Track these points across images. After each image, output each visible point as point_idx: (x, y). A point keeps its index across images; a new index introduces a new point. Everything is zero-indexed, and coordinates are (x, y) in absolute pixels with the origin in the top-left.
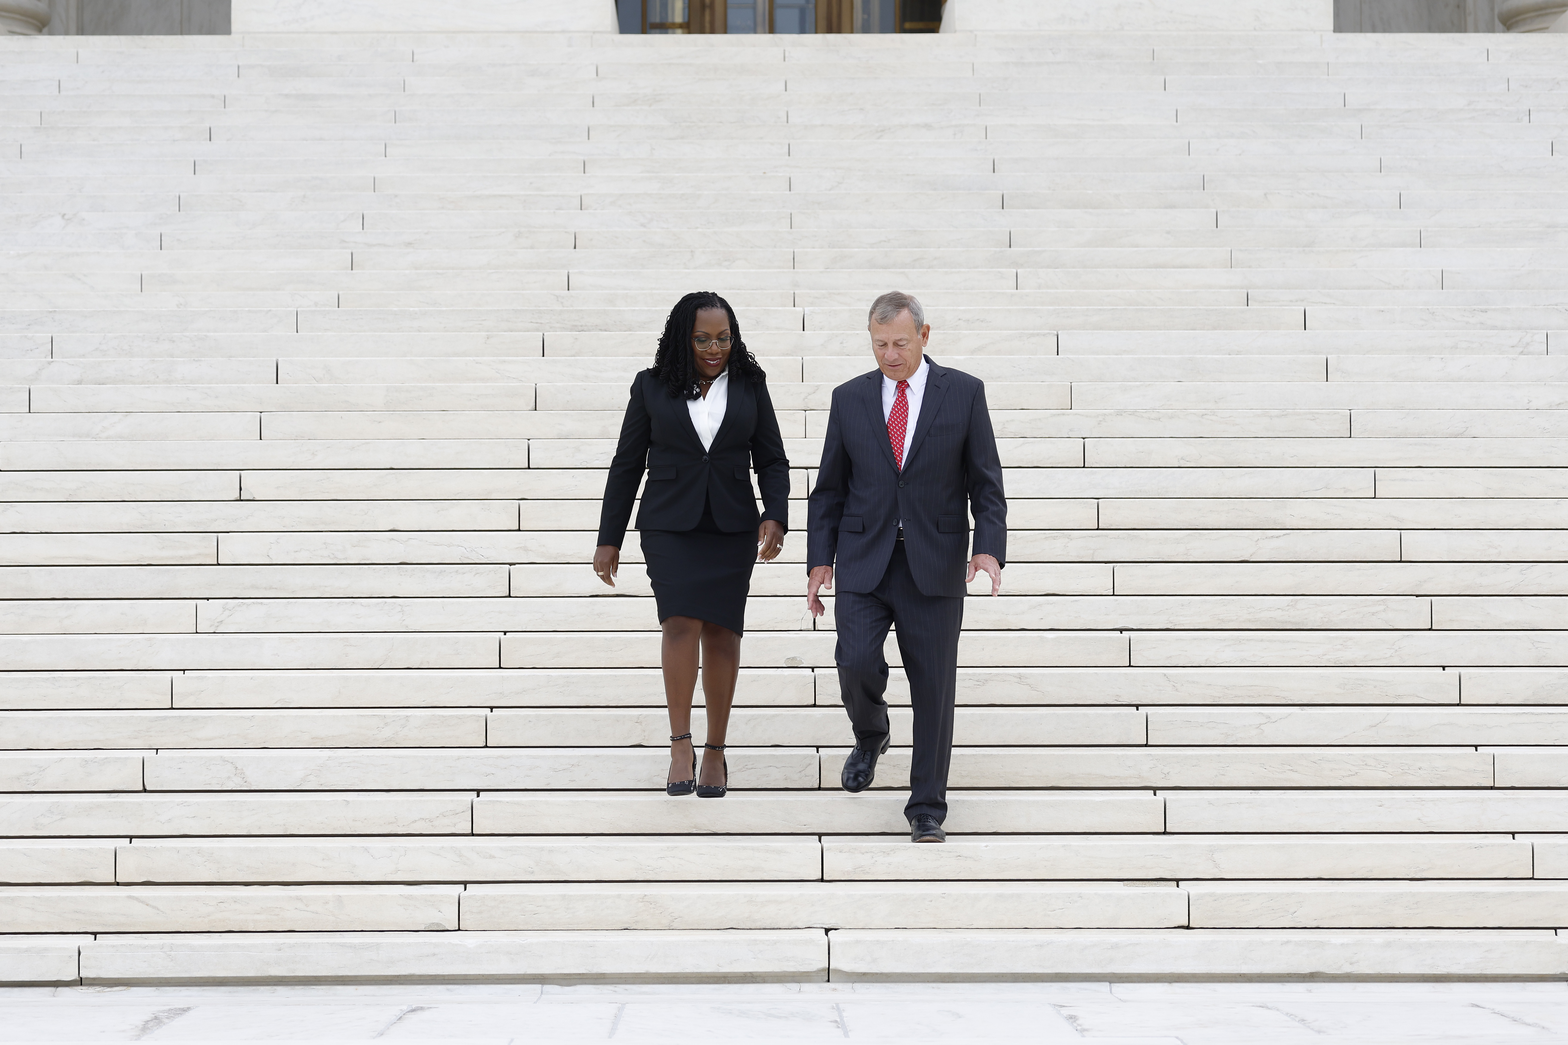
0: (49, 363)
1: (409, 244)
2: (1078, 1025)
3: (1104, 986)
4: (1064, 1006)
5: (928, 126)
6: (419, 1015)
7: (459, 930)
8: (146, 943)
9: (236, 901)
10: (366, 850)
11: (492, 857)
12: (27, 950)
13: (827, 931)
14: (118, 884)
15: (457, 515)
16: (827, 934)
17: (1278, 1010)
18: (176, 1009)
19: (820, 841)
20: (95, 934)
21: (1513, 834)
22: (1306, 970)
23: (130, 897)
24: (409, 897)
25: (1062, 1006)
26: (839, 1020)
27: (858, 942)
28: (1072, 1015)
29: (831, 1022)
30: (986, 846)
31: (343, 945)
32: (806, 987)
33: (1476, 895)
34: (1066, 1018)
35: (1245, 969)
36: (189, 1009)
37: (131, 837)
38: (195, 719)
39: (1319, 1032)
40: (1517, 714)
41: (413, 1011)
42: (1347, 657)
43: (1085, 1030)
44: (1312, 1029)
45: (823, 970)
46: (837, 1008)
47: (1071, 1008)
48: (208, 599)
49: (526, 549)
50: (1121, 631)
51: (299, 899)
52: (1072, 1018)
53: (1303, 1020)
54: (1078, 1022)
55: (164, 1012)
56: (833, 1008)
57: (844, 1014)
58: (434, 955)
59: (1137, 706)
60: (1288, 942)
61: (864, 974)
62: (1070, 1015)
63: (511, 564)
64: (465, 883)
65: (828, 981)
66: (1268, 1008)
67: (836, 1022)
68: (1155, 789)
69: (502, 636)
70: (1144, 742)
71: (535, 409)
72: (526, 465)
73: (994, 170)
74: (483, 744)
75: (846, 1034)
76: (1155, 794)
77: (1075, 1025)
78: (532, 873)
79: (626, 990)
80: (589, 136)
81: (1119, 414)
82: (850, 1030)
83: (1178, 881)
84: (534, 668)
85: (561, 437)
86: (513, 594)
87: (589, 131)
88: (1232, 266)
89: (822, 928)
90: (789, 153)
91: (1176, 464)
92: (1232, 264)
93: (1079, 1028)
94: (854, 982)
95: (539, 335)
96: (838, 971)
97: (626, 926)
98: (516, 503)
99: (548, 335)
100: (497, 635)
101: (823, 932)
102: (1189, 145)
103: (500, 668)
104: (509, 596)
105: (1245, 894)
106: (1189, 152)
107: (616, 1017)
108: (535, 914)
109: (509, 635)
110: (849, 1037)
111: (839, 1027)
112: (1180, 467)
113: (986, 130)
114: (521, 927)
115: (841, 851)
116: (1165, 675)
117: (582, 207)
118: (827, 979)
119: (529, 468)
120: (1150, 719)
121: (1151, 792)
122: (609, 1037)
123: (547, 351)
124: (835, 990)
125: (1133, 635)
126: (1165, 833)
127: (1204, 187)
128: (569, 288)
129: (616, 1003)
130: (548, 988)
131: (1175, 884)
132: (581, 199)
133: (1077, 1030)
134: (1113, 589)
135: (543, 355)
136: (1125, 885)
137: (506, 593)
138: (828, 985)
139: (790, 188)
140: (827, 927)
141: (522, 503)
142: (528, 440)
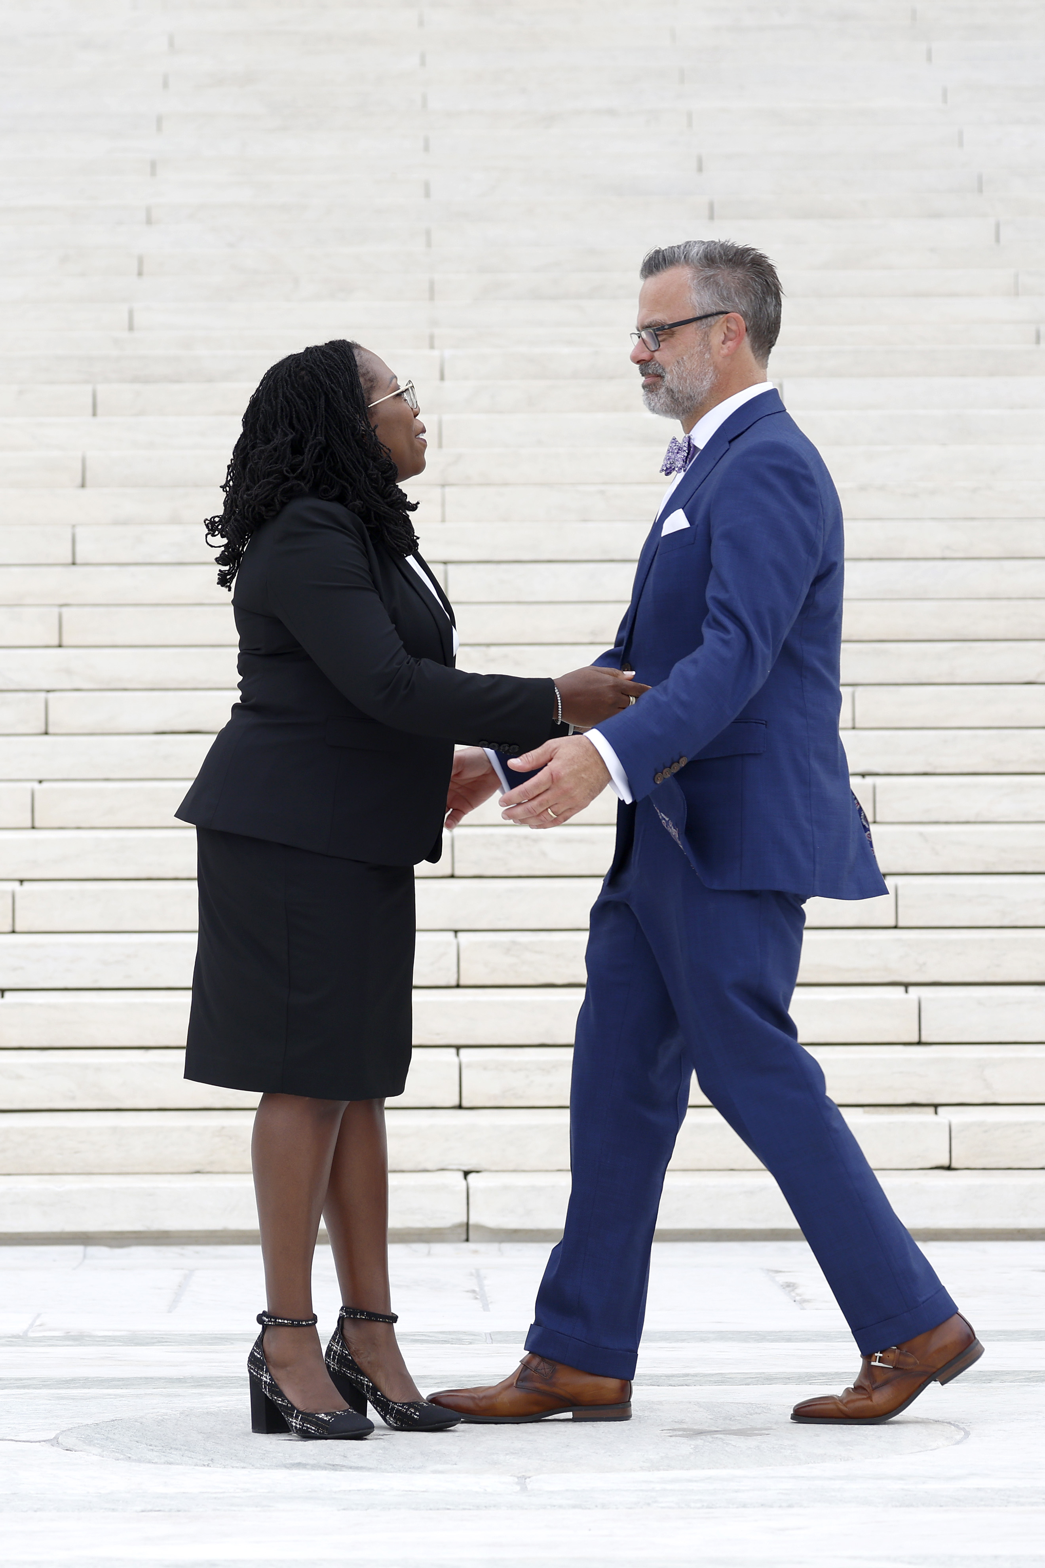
2: (798, 1295)
4: (780, 1272)
5: (611, 112)
11: (19, 1077)
13: (466, 1174)
16: (465, 1178)
19: (458, 1054)
25: (777, 1272)
26: (477, 1289)
27: (506, 1188)
28: (791, 1283)
29: (468, 1291)
32: (438, 1248)
34: (782, 1286)
35: (1025, 1223)
43: (805, 1301)
45: (459, 1226)
46: (478, 1275)
47: (789, 1274)
49: (69, 671)
50: (863, 776)
52: (790, 1286)
54: (798, 1291)
56: (471, 1274)
57: (485, 1281)
61: (516, 1231)
62: (787, 1283)
63: (48, 691)
65: (467, 1240)
67: (474, 1291)
68: (906, 985)
69: (36, 785)
70: (893, 923)
71: (83, 485)
72: (70, 560)
73: (700, 169)
74: (10, 929)
75: (486, 1307)
76: (906, 991)
77: (793, 1294)
78: (73, 1098)
79: (197, 1252)
80: (159, 128)
81: (863, 488)
82: (491, 1302)
83: (936, 1106)
84: (78, 828)
85: (116, 523)
86: (51, 730)
87: (159, 120)
88: (1017, 294)
89: (459, 1170)
90: (426, 148)
91: (939, 555)
92: (1016, 291)
93: (798, 1298)
94: (501, 1241)
95: (89, 388)
96: (480, 1228)
97: (197, 1168)
98: (56, 610)
99: (101, 388)
100: (29, 785)
101: (461, 1175)
102: (961, 134)
103: (33, 828)
104: (46, 733)
105: (1026, 1124)
106: (961, 144)
107: (180, 1286)
108: (76, 1153)
109: (45, 785)
110: (489, 1311)
111: (476, 1298)
112: (944, 559)
113: (690, 115)
114: (58, 1170)
115: (485, 1069)
116: (921, 834)
117: (149, 221)
118: (464, 1237)
119: (74, 564)
120: (900, 892)
121: (902, 989)
122: (170, 1312)
123: (99, 410)
124: (476, 1252)
125: (878, 780)
126: (919, 1043)
127: (980, 190)
128: (131, 328)
129: (182, 1269)
130: (93, 1250)
131: (932, 1109)
132: (148, 210)
133: (795, 1301)
134: (854, 719)
135: (94, 414)
136: (865, 1112)
137: (43, 730)
138: (466, 1245)
139: (427, 194)
140: (466, 1168)
141: (65, 610)
142: (74, 526)
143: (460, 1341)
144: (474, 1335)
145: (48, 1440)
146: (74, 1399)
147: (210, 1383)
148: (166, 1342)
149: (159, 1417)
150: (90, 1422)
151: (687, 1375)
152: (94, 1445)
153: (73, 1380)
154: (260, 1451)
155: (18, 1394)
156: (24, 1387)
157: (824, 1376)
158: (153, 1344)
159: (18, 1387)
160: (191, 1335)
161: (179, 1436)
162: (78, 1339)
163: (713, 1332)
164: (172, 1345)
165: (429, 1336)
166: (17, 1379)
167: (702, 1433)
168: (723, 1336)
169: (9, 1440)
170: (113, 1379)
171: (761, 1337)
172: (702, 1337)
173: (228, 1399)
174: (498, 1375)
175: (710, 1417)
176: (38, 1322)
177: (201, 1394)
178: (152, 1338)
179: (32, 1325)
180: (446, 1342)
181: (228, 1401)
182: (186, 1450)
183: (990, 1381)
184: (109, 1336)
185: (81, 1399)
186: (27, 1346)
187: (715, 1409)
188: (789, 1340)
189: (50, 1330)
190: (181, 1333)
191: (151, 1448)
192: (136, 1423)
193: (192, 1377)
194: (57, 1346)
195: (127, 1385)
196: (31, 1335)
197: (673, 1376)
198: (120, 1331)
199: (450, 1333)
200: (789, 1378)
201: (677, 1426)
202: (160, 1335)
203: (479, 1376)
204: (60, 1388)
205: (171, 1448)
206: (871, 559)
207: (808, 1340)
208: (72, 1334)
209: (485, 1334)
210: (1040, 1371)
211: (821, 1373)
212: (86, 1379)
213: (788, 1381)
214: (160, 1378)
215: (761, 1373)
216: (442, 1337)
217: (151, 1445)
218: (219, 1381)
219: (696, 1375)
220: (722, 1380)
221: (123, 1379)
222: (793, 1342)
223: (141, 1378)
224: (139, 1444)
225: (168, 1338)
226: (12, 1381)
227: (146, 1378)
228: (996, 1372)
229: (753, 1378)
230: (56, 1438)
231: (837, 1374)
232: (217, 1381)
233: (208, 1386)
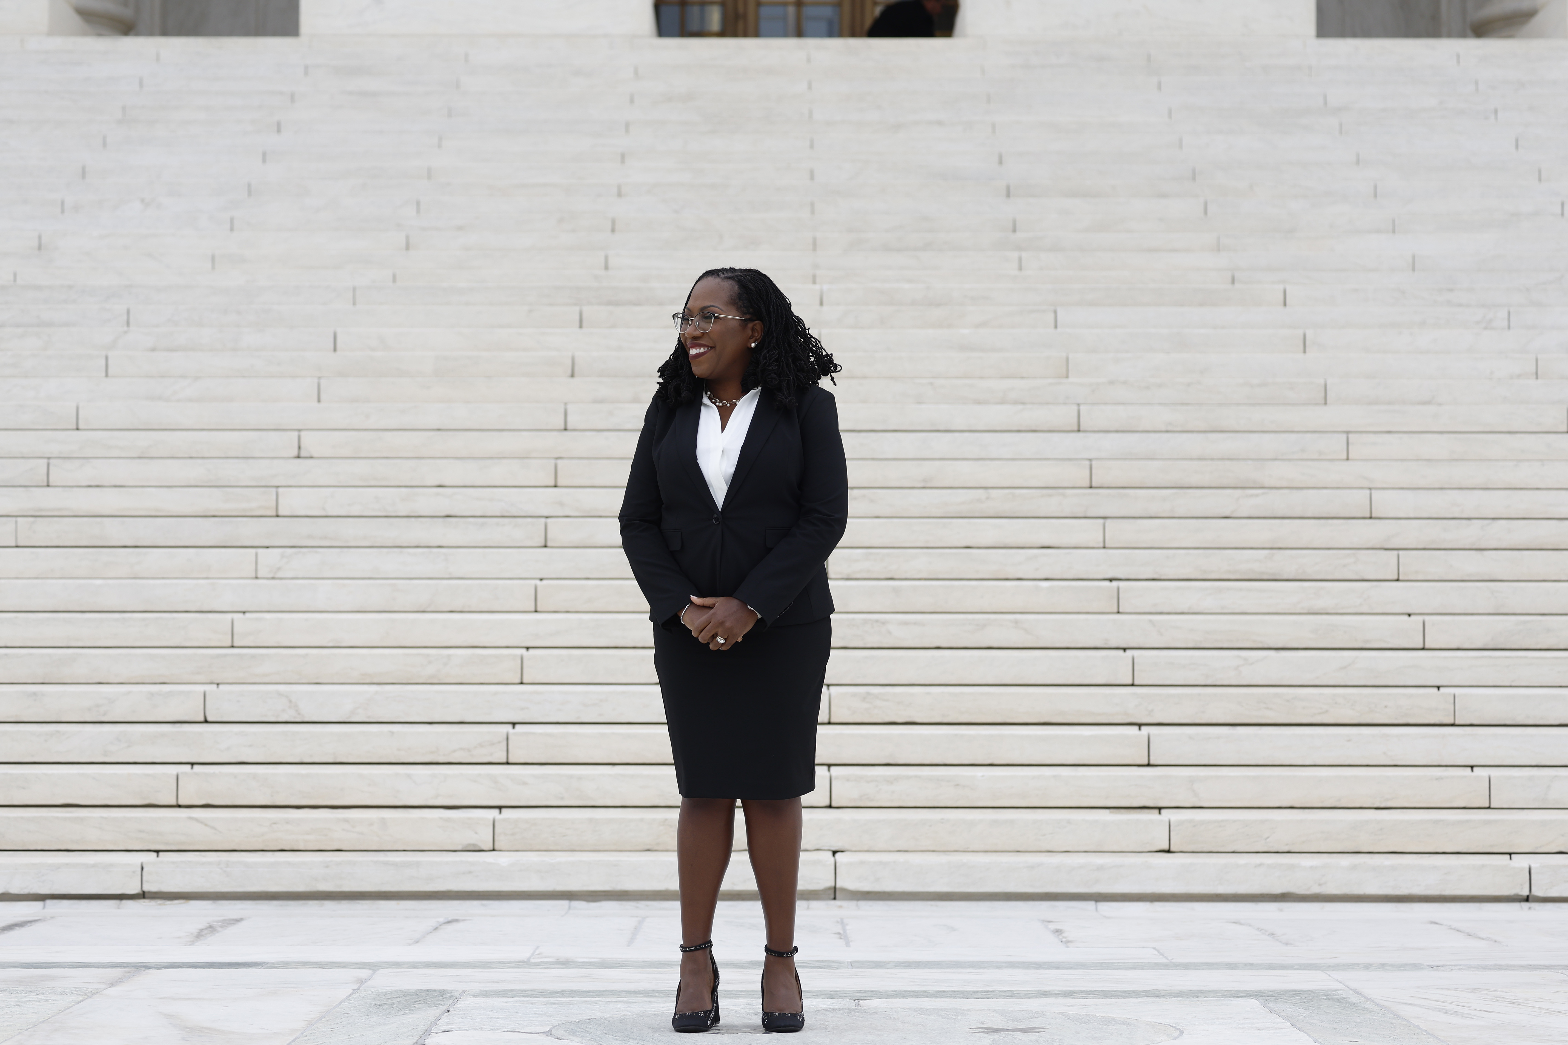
0: (126, 332)
1: (460, 228)
2: (1064, 937)
3: (1090, 905)
4: (1053, 922)
5: (940, 123)
6: (455, 926)
7: (494, 850)
8: (204, 860)
9: (287, 822)
10: (409, 776)
11: (525, 783)
12: (94, 866)
13: (834, 853)
14: (179, 806)
15: (498, 472)
16: (834, 856)
17: (1250, 926)
18: (230, 920)
19: (829, 770)
20: (157, 852)
21: (1472, 767)
22: (1278, 890)
23: (191, 818)
24: (448, 820)
25: (1050, 922)
26: (842, 932)
27: (862, 863)
28: (1059, 930)
29: (835, 933)
30: (983, 776)
31: (386, 863)
32: (814, 904)
33: (1436, 822)
34: (1053, 931)
35: (1221, 889)
36: (241, 920)
37: (192, 764)
38: (253, 657)
39: (1287, 944)
40: (1476, 658)
41: (449, 922)
42: (1320, 604)
43: (1069, 942)
44: (1281, 942)
45: (829, 889)
46: (842, 922)
47: (1059, 923)
48: (267, 547)
49: (561, 504)
50: (1111, 580)
51: (346, 820)
52: (1058, 932)
53: (1273, 934)
54: (1064, 935)
55: (218, 921)
56: (838, 922)
57: (848, 927)
58: (470, 872)
59: (1125, 649)
60: (1261, 865)
61: (868, 893)
62: (1056, 929)
63: (547, 517)
64: (500, 808)
65: (835, 899)
66: (1241, 924)
67: (839, 934)
68: (1140, 725)
69: (538, 582)
70: (1130, 682)
71: (572, 376)
72: (562, 427)
73: (1001, 162)
74: (519, 681)
75: (848, 944)
76: (1140, 729)
77: (1061, 937)
78: (562, 798)
79: (647, 906)
80: (627, 130)
81: (1111, 383)
82: (851, 941)
83: (1160, 809)
84: (567, 612)
85: (596, 401)
86: (549, 544)
87: (627, 126)
88: (1219, 250)
89: (829, 850)
90: (812, 146)
91: (1164, 428)
92: (1218, 248)
93: (1064, 940)
94: (858, 900)
95: (577, 309)
96: (844, 890)
97: (648, 847)
98: (553, 461)
99: (586, 309)
100: (533, 582)
101: (831, 854)
102: (1181, 141)
103: (536, 611)
104: (545, 546)
105: (1222, 821)
106: (1181, 146)
107: (635, 928)
108: (564, 836)
109: (544, 582)
110: (850, 947)
111: (841, 938)
112: (1167, 431)
113: (994, 126)
114: (551, 848)
115: (848, 780)
116: (1150, 621)
117: (620, 195)
118: (833, 896)
119: (566, 429)
120: (1136, 661)
121: (1136, 728)
122: (628, 946)
123: (584, 324)
124: (840, 907)
125: (1122, 584)
126: (1149, 765)
127: (1194, 179)
128: (606, 268)
129: (637, 917)
130: (576, 904)
131: (1157, 811)
132: (619, 187)
133: (1062, 942)
134: (1104, 542)
135: (581, 326)
136: (1110, 812)
137: (543, 544)
138: (833, 902)
139: (812, 177)
140: (834, 849)
141: (559, 462)
142: (566, 404)
143: (830, 967)
144: (840, 963)
145: (544, 1032)
146: (562, 1004)
147: (656, 994)
148: (626, 966)
149: (622, 1017)
150: (573, 1020)
151: (987, 991)
152: (576, 1036)
153: (562, 991)
154: (691, 1041)
155: (524, 1001)
156: (528, 996)
157: (1082, 993)
158: (617, 967)
159: (524, 996)
160: (643, 962)
161: (635, 1030)
162: (565, 963)
163: (1006, 962)
164: (630, 968)
165: (808, 964)
166: (523, 991)
167: (998, 1031)
168: (1012, 965)
169: (517, 1032)
170: (589, 991)
171: (1039, 966)
172: (998, 965)
173: (669, 1005)
174: (856, 991)
175: (1003, 1020)
176: (537, 953)
177: (650, 1002)
178: (616, 963)
179: (533, 954)
180: (820, 967)
181: (669, 1006)
182: (640, 1039)
183: (1197, 997)
184: (586, 962)
185: (567, 1004)
186: (529, 968)
187: (1007, 1015)
188: (1058, 968)
189: (546, 957)
190: (636, 960)
191: (616, 1038)
192: (605, 1021)
193: (644, 990)
194: (550, 968)
195: (599, 995)
196: (532, 960)
197: (977, 992)
198: (594, 958)
199: (823, 961)
200: (1058, 994)
201: (980, 1026)
202: (622, 961)
203: (843, 991)
204: (553, 997)
205: (630, 1038)
206: (1117, 431)
207: (1071, 968)
208: (561, 960)
209: (848, 962)
210: (1232, 990)
211: (1080, 991)
212: (571, 991)
213: (1057, 996)
214: (622, 991)
215: (1038, 990)
216: (817, 964)
217: (616, 1036)
218: (663, 993)
219: (993, 991)
220: (1012, 995)
221: (596, 991)
222: (1060, 969)
223: (609, 991)
224: (608, 1035)
225: (627, 964)
226: (519, 992)
227: (613, 991)
228: (1202, 990)
229: (1033, 993)
230: (550, 1031)
231: (1091, 991)
232: (661, 993)
233: (655, 996)
